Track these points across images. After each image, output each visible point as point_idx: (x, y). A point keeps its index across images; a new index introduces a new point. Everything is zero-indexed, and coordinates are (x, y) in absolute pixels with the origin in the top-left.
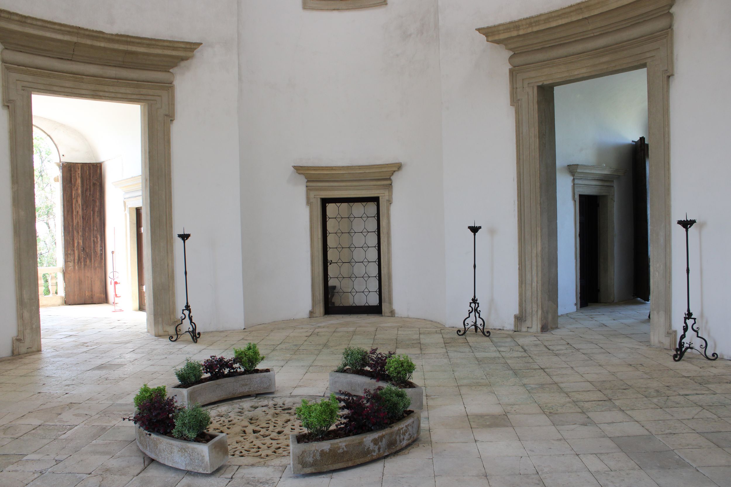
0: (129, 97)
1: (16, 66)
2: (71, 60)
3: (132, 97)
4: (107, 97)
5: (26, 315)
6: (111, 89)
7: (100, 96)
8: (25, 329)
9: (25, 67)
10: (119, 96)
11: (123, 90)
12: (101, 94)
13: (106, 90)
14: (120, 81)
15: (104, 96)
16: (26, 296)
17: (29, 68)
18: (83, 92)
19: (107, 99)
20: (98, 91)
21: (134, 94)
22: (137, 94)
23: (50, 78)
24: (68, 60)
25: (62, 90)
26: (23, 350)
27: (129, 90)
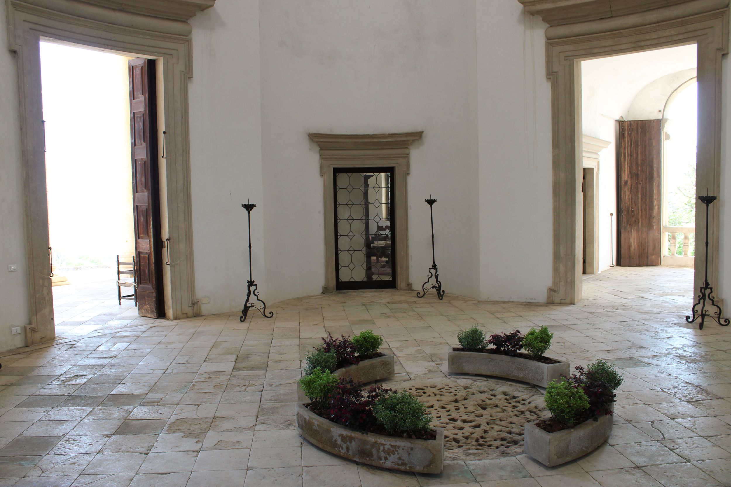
0: (675, 38)
1: (557, 40)
2: (612, 17)
3: (678, 38)
4: (650, 45)
5: (562, 268)
6: (654, 35)
7: (642, 46)
8: (560, 282)
9: (565, 38)
10: (663, 40)
11: (667, 33)
12: (643, 43)
13: (648, 38)
14: (660, 24)
15: (646, 46)
16: (562, 251)
17: (568, 39)
18: (624, 47)
19: (650, 48)
20: (639, 41)
21: (680, 34)
22: (684, 33)
23: (590, 42)
24: (609, 17)
25: (602, 50)
26: (557, 300)
27: (673, 32)
